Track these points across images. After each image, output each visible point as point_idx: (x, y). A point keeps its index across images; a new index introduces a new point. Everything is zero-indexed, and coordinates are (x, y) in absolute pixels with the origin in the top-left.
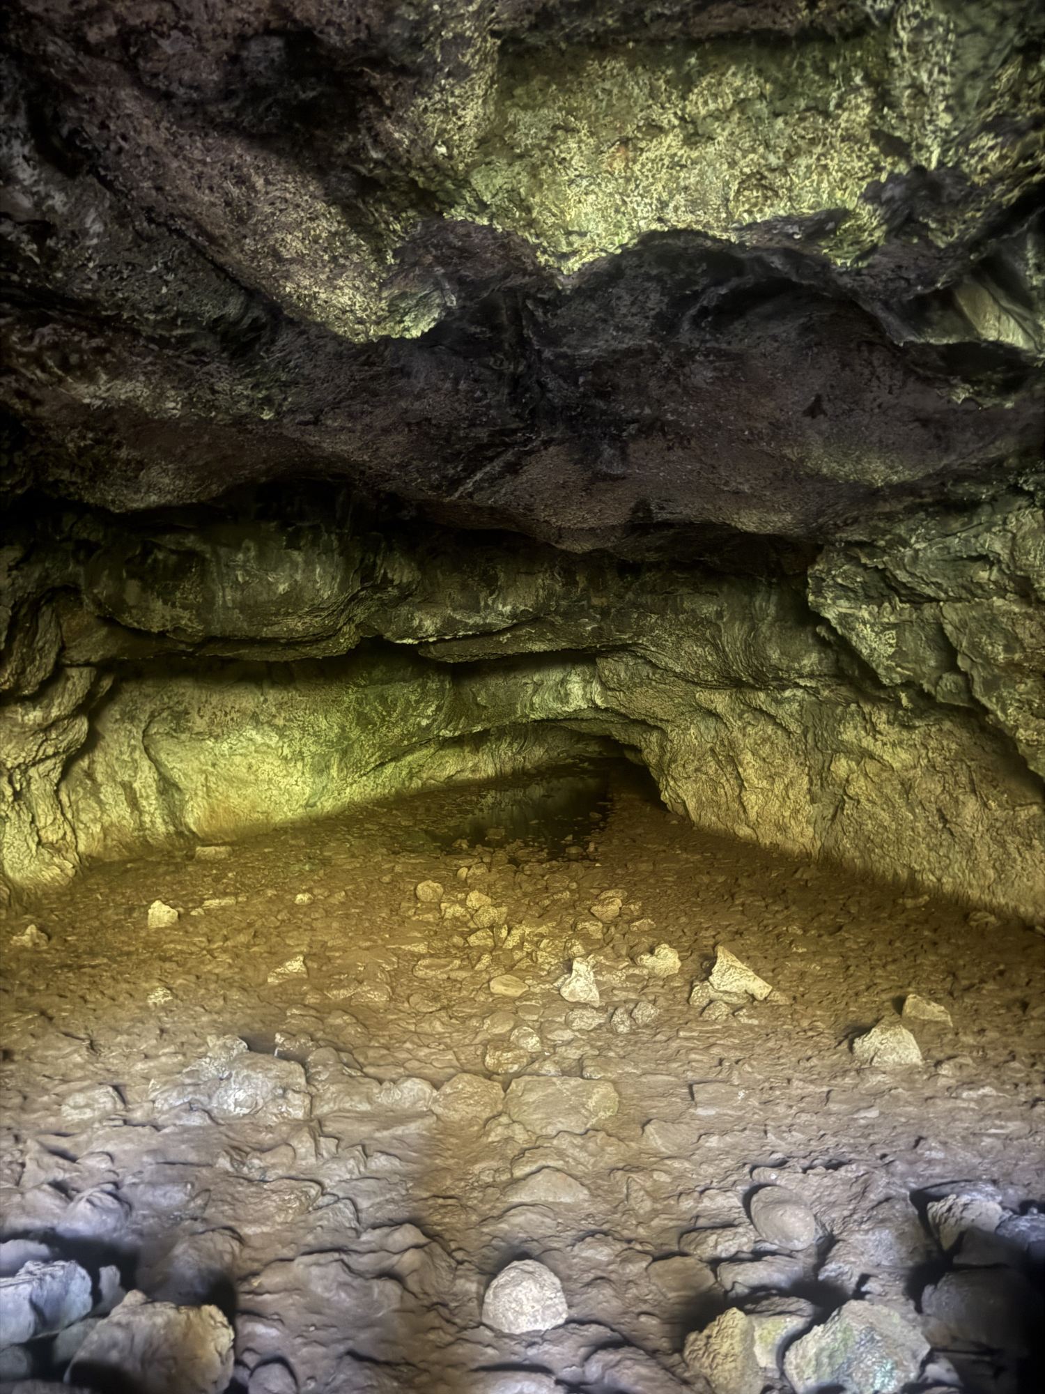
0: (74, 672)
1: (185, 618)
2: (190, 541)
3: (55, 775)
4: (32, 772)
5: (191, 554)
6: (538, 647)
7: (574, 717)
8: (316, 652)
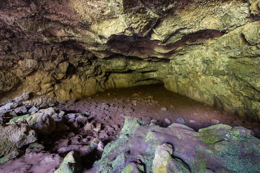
0: (103, 73)
1: (110, 68)
2: (110, 61)
3: (104, 82)
4: (101, 82)
5: (110, 62)
6: (148, 70)
7: (155, 78)
8: (124, 71)
